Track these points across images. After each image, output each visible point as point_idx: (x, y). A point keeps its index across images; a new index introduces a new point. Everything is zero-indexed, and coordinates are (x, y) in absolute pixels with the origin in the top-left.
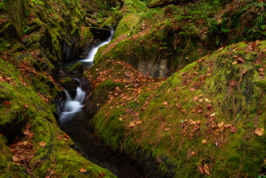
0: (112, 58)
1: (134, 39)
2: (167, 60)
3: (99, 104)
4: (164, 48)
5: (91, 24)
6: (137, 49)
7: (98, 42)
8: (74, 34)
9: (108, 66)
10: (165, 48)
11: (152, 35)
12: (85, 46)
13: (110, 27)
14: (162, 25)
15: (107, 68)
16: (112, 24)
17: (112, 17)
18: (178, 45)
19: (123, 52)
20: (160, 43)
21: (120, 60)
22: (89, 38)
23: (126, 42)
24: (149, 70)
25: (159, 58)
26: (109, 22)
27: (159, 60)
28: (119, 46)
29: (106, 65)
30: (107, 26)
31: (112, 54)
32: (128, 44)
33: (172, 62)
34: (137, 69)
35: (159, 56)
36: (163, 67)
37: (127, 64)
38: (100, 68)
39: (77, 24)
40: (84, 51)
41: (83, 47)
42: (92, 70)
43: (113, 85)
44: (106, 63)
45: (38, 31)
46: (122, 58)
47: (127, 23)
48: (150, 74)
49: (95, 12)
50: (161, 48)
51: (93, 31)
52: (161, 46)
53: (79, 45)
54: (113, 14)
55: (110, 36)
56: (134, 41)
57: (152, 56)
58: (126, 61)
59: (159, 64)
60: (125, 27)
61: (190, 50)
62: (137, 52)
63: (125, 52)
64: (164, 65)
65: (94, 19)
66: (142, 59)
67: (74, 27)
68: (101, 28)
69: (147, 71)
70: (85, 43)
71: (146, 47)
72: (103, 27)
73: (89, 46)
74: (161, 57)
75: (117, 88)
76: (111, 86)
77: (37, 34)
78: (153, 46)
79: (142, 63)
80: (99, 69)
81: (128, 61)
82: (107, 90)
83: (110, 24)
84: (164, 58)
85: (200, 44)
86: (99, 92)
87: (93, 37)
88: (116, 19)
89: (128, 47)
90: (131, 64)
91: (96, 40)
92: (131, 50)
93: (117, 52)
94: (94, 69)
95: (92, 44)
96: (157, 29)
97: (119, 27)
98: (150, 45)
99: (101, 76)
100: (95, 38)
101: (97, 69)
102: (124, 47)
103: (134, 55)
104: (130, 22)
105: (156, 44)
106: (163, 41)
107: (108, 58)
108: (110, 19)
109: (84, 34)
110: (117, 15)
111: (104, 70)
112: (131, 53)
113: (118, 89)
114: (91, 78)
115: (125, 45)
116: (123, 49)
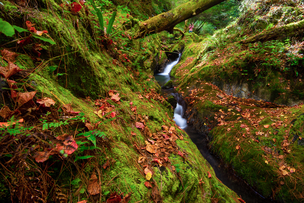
0: (200, 79)
1: (216, 65)
2: (248, 84)
3: (206, 124)
4: (245, 74)
5: (164, 48)
6: (221, 74)
7: (170, 61)
8: (156, 56)
9: (197, 85)
10: (247, 74)
11: (233, 62)
12: (162, 64)
13: (178, 51)
14: (241, 56)
15: (196, 87)
16: (179, 49)
17: (178, 44)
18: (259, 73)
19: (209, 75)
20: (241, 70)
21: (207, 81)
22: (165, 59)
23: (210, 67)
24: (232, 91)
25: (241, 82)
26: (177, 47)
27: (240, 84)
28: (205, 70)
29: (195, 85)
30: (176, 51)
31: (199, 76)
32: (212, 69)
33: (253, 86)
34: (222, 89)
35: (241, 81)
36: (245, 89)
37: (213, 85)
38: (190, 86)
39: (157, 49)
40: (162, 67)
41: (161, 64)
42: (183, 87)
43: (216, 108)
44: (195, 83)
45: (148, 59)
46: (209, 80)
47: (192, 49)
48: (234, 94)
49: (164, 40)
50: (242, 74)
51: (167, 54)
52: (243, 72)
53: (159, 63)
54: (179, 42)
55: (178, 57)
56: (217, 67)
57: (234, 80)
58: (212, 83)
59: (241, 86)
60: (190, 52)
61: (271, 78)
62: (221, 76)
63: (210, 75)
64: (245, 88)
65: (165, 45)
66: (225, 81)
67: (156, 51)
68: (172, 52)
69: (231, 92)
70: (162, 62)
71: (229, 72)
72: (174, 51)
73: (165, 64)
74: (242, 81)
75: (220, 110)
76: (214, 108)
77: (148, 61)
78: (235, 72)
79: (226, 85)
80: (189, 88)
81: (214, 83)
82: (211, 111)
83: (177, 49)
84: (246, 82)
85: (279, 73)
86: (204, 112)
87: (167, 57)
88: (181, 46)
89: (212, 71)
90: (216, 86)
91: (169, 60)
92: (216, 74)
93: (203, 75)
94: (184, 87)
95: (166, 62)
96: (237, 59)
97: (185, 52)
98: (232, 71)
99: (192, 93)
100: (168, 59)
101: (188, 88)
102: (209, 71)
103: (219, 78)
104: (194, 49)
105: (237, 70)
106: (244, 68)
107: (196, 79)
108: (177, 46)
109: (162, 56)
110: (181, 43)
111: (194, 88)
112: (215, 77)
113: (222, 112)
114: (183, 94)
115: (209, 70)
116: (208, 72)
